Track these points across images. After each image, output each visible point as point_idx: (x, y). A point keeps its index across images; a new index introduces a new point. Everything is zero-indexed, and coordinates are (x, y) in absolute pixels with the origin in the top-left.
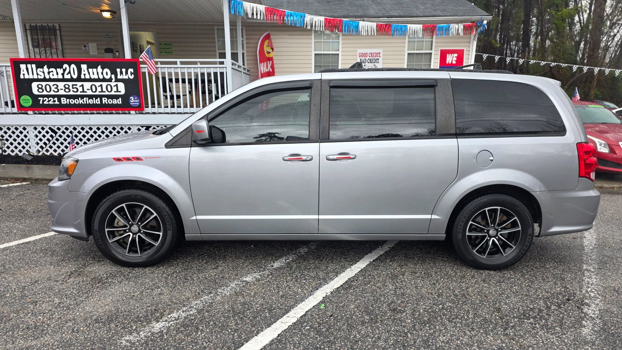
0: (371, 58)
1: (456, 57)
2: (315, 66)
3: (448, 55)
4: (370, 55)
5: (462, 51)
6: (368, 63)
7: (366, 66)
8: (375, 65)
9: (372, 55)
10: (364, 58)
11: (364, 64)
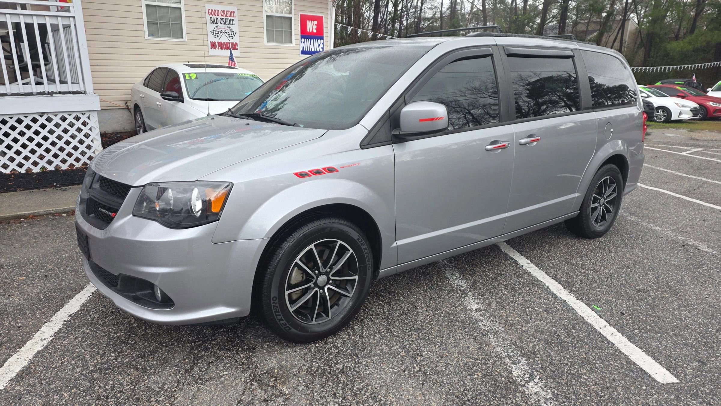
0: (224, 18)
1: (316, 25)
2: (148, 23)
3: (308, 21)
4: (222, 14)
5: (322, 18)
6: (221, 23)
7: (219, 28)
8: (229, 27)
9: (224, 14)
10: (215, 17)
11: (216, 25)
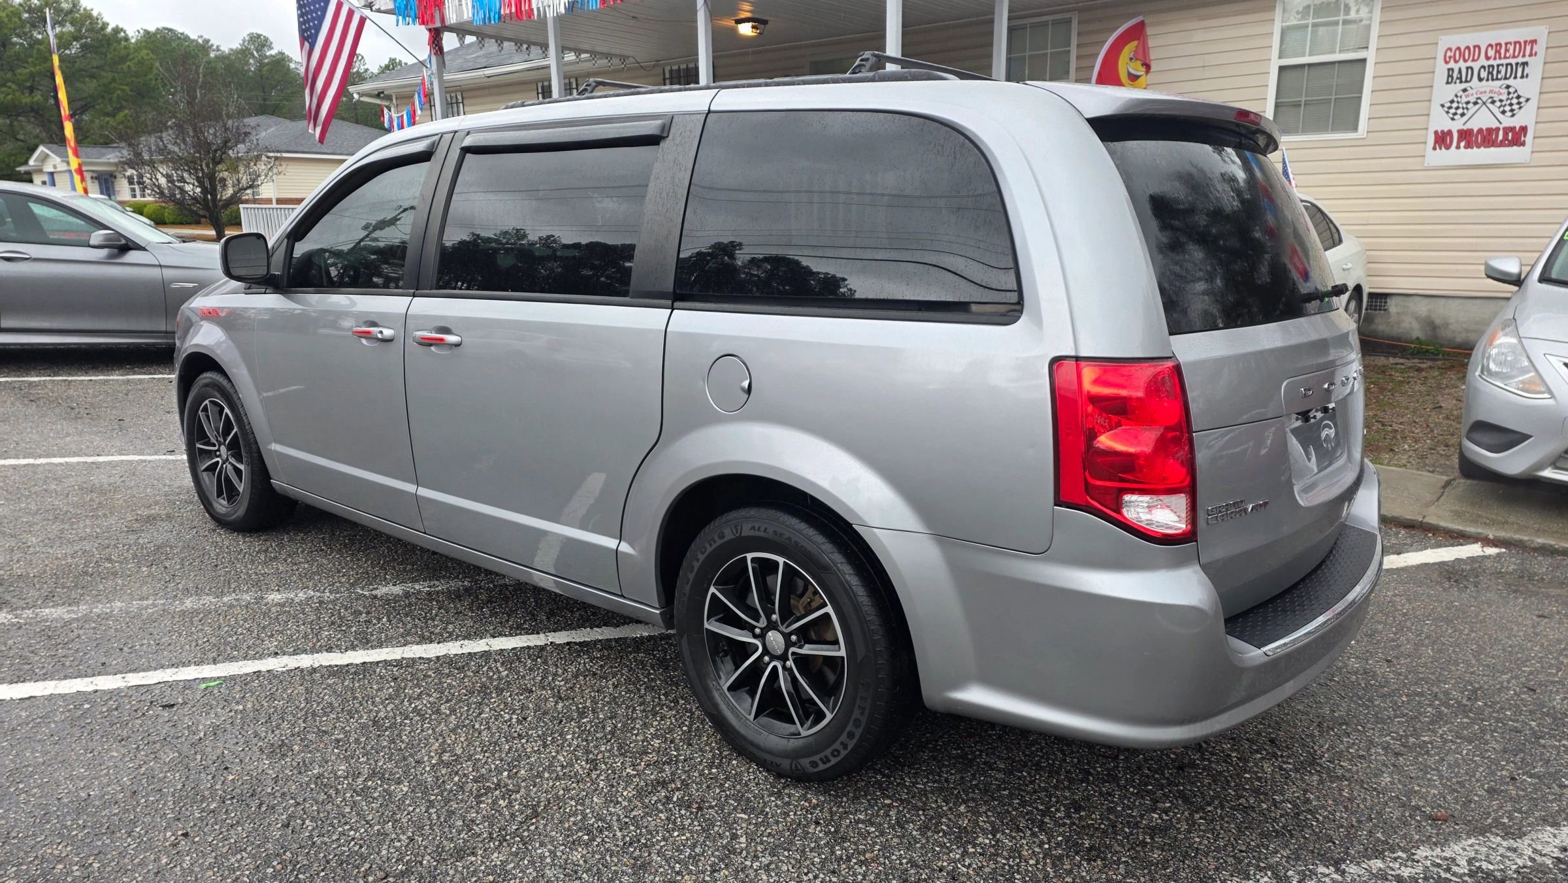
0: (1495, 63)
2: (1276, 107)
4: (1491, 53)
6: (1480, 79)
9: (1498, 51)
10: (1462, 65)
11: (1464, 86)
